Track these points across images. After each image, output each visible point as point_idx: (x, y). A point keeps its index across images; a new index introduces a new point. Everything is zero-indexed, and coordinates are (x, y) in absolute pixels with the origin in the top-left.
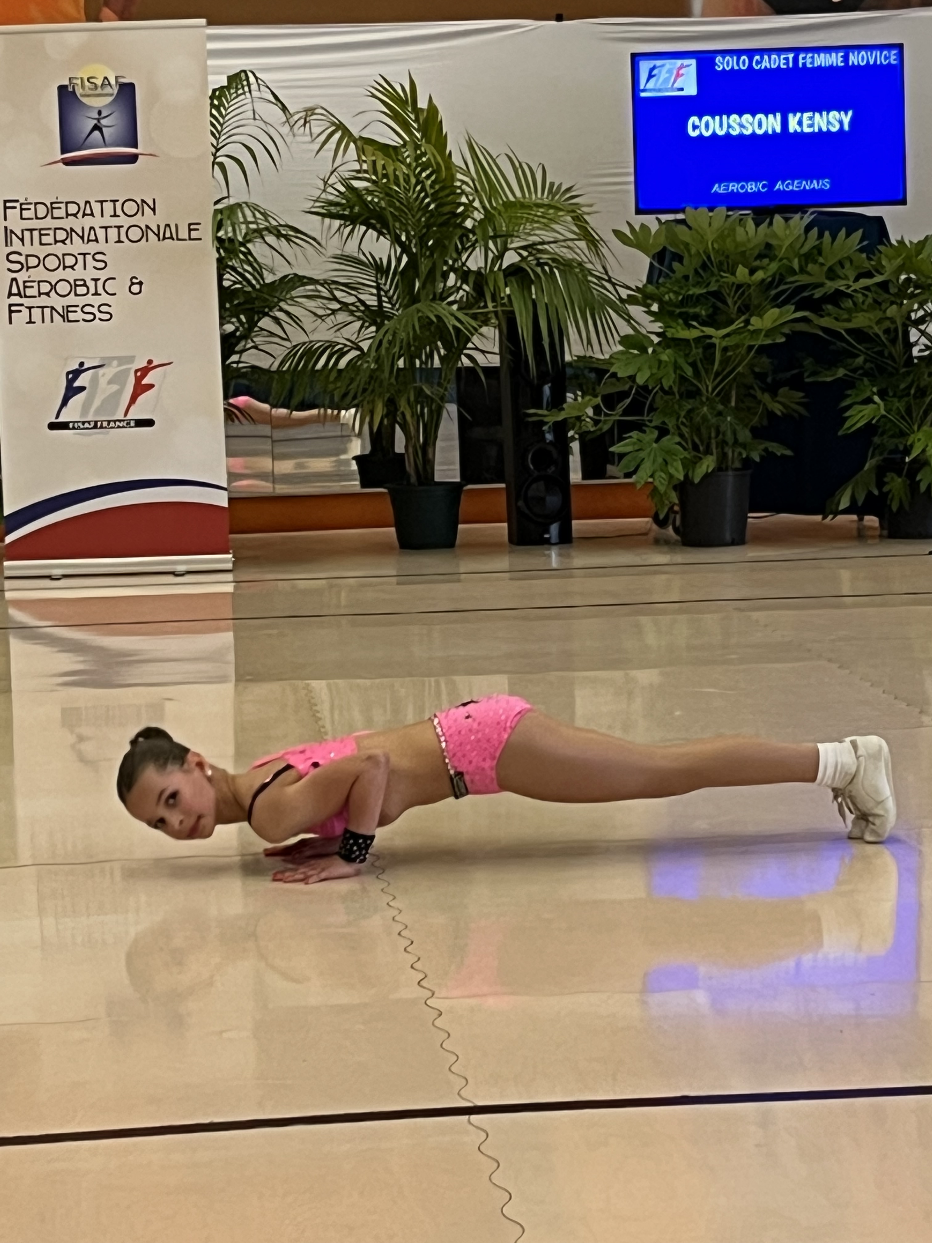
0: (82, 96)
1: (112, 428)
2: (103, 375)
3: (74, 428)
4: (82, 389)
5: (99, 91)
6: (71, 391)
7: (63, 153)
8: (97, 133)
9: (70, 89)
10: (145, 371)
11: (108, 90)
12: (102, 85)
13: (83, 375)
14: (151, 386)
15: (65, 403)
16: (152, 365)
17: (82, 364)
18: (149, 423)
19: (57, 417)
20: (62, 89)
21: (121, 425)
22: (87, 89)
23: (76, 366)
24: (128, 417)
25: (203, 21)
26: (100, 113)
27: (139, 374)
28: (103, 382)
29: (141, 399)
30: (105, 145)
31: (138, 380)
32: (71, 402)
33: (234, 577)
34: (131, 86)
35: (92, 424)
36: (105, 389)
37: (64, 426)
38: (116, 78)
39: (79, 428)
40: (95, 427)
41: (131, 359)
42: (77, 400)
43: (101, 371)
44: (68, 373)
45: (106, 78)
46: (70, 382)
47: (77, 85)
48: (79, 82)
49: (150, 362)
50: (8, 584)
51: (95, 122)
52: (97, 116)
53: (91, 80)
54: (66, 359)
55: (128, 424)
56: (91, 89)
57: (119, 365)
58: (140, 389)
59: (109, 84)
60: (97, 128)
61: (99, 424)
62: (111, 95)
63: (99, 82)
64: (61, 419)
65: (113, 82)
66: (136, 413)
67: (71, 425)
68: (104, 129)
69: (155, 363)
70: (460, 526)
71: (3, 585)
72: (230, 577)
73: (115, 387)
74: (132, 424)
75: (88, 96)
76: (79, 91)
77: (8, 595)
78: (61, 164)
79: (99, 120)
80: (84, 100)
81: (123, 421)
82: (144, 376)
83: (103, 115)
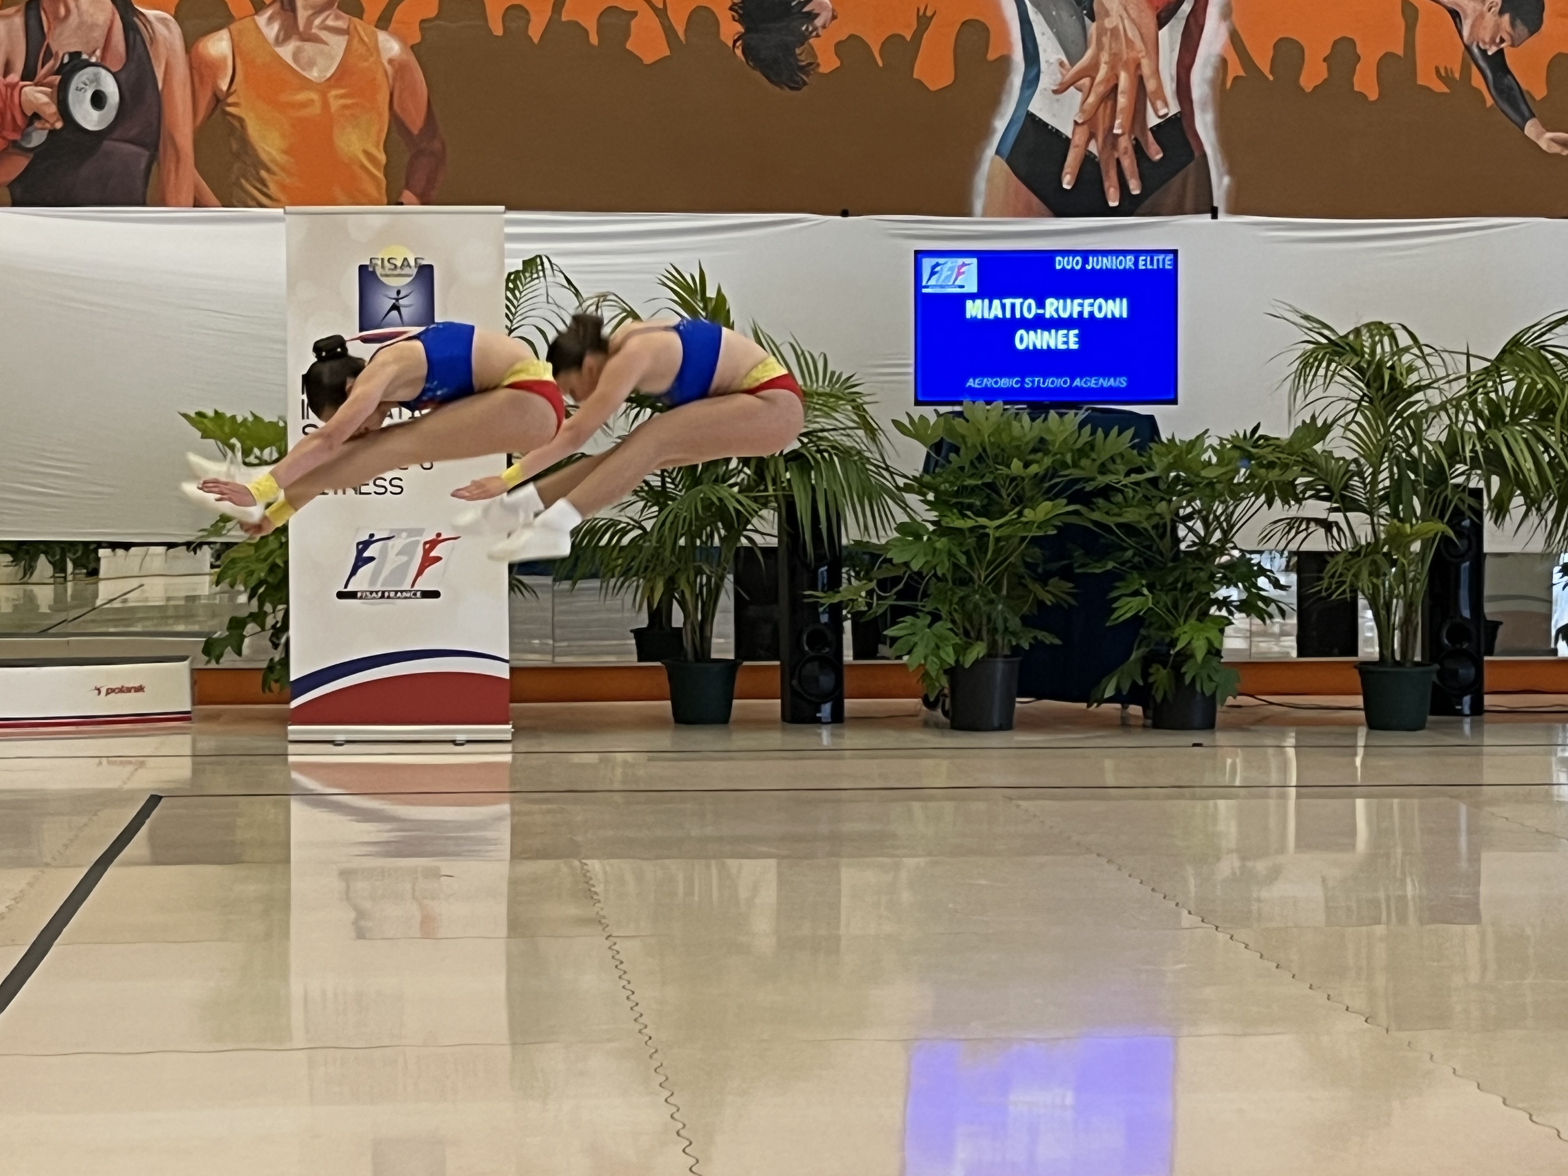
0: (382, 275)
1: (399, 598)
2: (393, 546)
3: (361, 598)
4: (371, 559)
5: (398, 271)
6: (361, 561)
7: (361, 330)
8: (395, 313)
9: (371, 269)
10: (432, 544)
11: (406, 271)
12: (402, 265)
13: (372, 547)
14: (438, 559)
15: (353, 572)
16: (441, 538)
17: (372, 536)
18: (435, 594)
19: (346, 587)
20: (362, 268)
21: (408, 595)
22: (387, 269)
23: (366, 537)
24: (416, 588)
25: (502, 208)
26: (398, 292)
27: (427, 546)
28: (392, 554)
29: (427, 571)
30: (403, 324)
31: (427, 552)
32: (361, 571)
33: (513, 747)
34: (430, 267)
35: (380, 594)
36: (393, 560)
37: (353, 595)
38: (416, 259)
39: (366, 598)
40: (383, 597)
41: (420, 532)
42: (365, 571)
43: (390, 542)
44: (358, 544)
45: (405, 259)
46: (360, 552)
47: (376, 264)
48: (379, 262)
49: (439, 535)
50: (292, 748)
51: (394, 301)
52: (395, 296)
53: (391, 261)
54: (358, 529)
55: (415, 594)
56: (392, 270)
57: (409, 536)
58: (428, 561)
59: (409, 266)
60: (395, 307)
61: (386, 594)
62: (409, 276)
63: (399, 264)
64: (350, 588)
65: (412, 263)
66: (423, 584)
67: (359, 595)
68: (403, 310)
69: (443, 537)
70: (735, 702)
71: (286, 748)
72: (508, 747)
73: (404, 559)
74: (419, 594)
75: (387, 276)
76: (379, 271)
77: (291, 759)
78: (359, 341)
79: (397, 300)
80: (383, 279)
81: (410, 591)
82: (432, 548)
83: (401, 296)
